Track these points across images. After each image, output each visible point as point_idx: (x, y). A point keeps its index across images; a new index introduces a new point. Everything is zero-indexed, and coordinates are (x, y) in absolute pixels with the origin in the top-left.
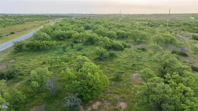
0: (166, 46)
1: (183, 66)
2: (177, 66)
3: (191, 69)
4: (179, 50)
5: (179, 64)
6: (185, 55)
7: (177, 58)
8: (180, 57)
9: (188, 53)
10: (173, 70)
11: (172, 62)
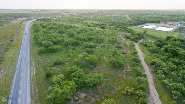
0: (113, 43)
1: (120, 53)
2: (118, 53)
3: (122, 54)
4: (119, 46)
5: (119, 52)
6: (121, 48)
7: (118, 50)
8: (119, 49)
9: (122, 47)
10: (117, 55)
11: (116, 52)
